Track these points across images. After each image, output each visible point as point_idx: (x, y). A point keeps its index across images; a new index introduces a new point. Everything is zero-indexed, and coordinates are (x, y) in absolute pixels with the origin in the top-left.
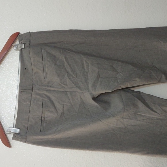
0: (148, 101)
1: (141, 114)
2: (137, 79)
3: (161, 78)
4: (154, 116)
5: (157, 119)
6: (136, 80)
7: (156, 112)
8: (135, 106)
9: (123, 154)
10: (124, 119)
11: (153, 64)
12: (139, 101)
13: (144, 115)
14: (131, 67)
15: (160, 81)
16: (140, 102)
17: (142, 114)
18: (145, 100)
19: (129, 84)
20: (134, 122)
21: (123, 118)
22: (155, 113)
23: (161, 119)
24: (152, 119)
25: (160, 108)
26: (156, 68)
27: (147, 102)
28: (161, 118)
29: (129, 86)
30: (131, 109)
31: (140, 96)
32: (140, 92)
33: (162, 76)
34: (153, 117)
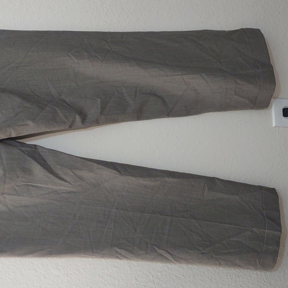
0: (51, 161)
1: (38, 185)
2: (29, 122)
3: (73, 122)
4: (62, 187)
5: (69, 193)
6: (28, 125)
7: (65, 181)
8: (27, 171)
9: (7, 258)
10: (6, 196)
11: (60, 96)
12: (33, 162)
13: (44, 187)
14: (18, 100)
15: (71, 127)
16: (36, 164)
17: (40, 185)
18: (45, 161)
19: (13, 132)
20: (25, 200)
21: (3, 194)
22: (63, 182)
23: (75, 192)
24: (59, 194)
25: (72, 174)
26: (66, 103)
27: (49, 163)
28: (74, 190)
29: (14, 135)
30: (18, 177)
31: (36, 154)
32: (35, 146)
33: (75, 118)
34: (61, 190)
